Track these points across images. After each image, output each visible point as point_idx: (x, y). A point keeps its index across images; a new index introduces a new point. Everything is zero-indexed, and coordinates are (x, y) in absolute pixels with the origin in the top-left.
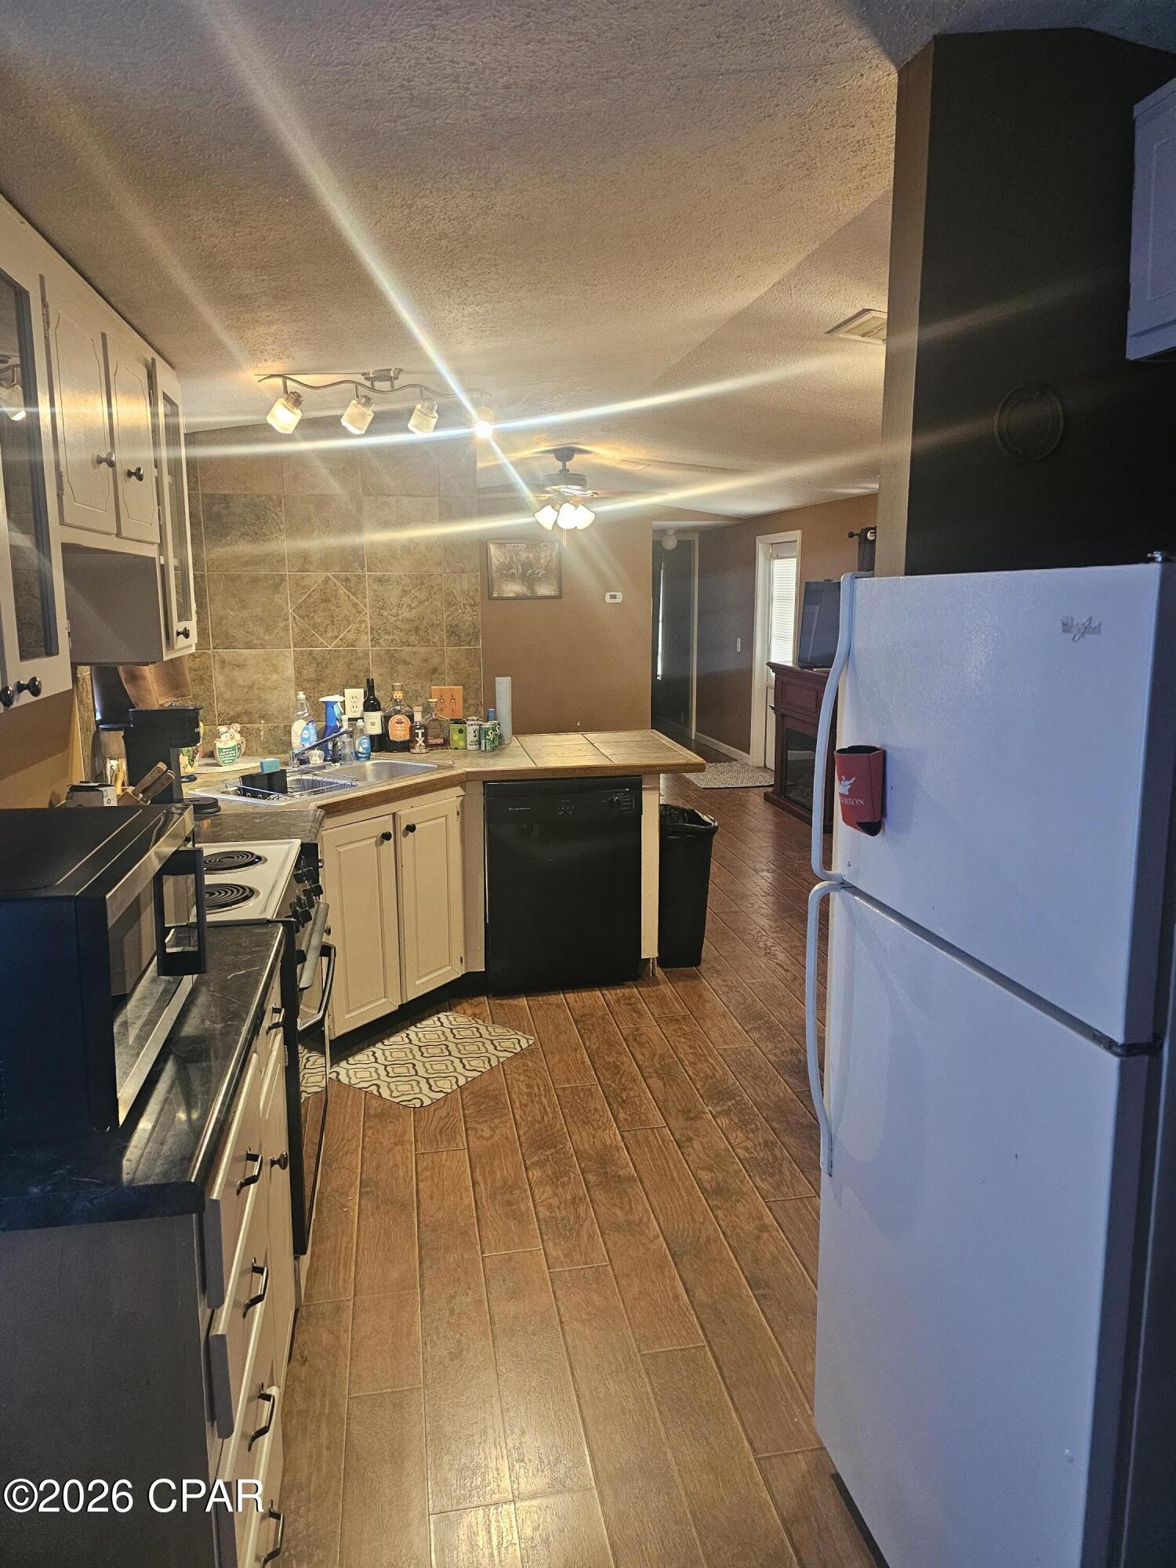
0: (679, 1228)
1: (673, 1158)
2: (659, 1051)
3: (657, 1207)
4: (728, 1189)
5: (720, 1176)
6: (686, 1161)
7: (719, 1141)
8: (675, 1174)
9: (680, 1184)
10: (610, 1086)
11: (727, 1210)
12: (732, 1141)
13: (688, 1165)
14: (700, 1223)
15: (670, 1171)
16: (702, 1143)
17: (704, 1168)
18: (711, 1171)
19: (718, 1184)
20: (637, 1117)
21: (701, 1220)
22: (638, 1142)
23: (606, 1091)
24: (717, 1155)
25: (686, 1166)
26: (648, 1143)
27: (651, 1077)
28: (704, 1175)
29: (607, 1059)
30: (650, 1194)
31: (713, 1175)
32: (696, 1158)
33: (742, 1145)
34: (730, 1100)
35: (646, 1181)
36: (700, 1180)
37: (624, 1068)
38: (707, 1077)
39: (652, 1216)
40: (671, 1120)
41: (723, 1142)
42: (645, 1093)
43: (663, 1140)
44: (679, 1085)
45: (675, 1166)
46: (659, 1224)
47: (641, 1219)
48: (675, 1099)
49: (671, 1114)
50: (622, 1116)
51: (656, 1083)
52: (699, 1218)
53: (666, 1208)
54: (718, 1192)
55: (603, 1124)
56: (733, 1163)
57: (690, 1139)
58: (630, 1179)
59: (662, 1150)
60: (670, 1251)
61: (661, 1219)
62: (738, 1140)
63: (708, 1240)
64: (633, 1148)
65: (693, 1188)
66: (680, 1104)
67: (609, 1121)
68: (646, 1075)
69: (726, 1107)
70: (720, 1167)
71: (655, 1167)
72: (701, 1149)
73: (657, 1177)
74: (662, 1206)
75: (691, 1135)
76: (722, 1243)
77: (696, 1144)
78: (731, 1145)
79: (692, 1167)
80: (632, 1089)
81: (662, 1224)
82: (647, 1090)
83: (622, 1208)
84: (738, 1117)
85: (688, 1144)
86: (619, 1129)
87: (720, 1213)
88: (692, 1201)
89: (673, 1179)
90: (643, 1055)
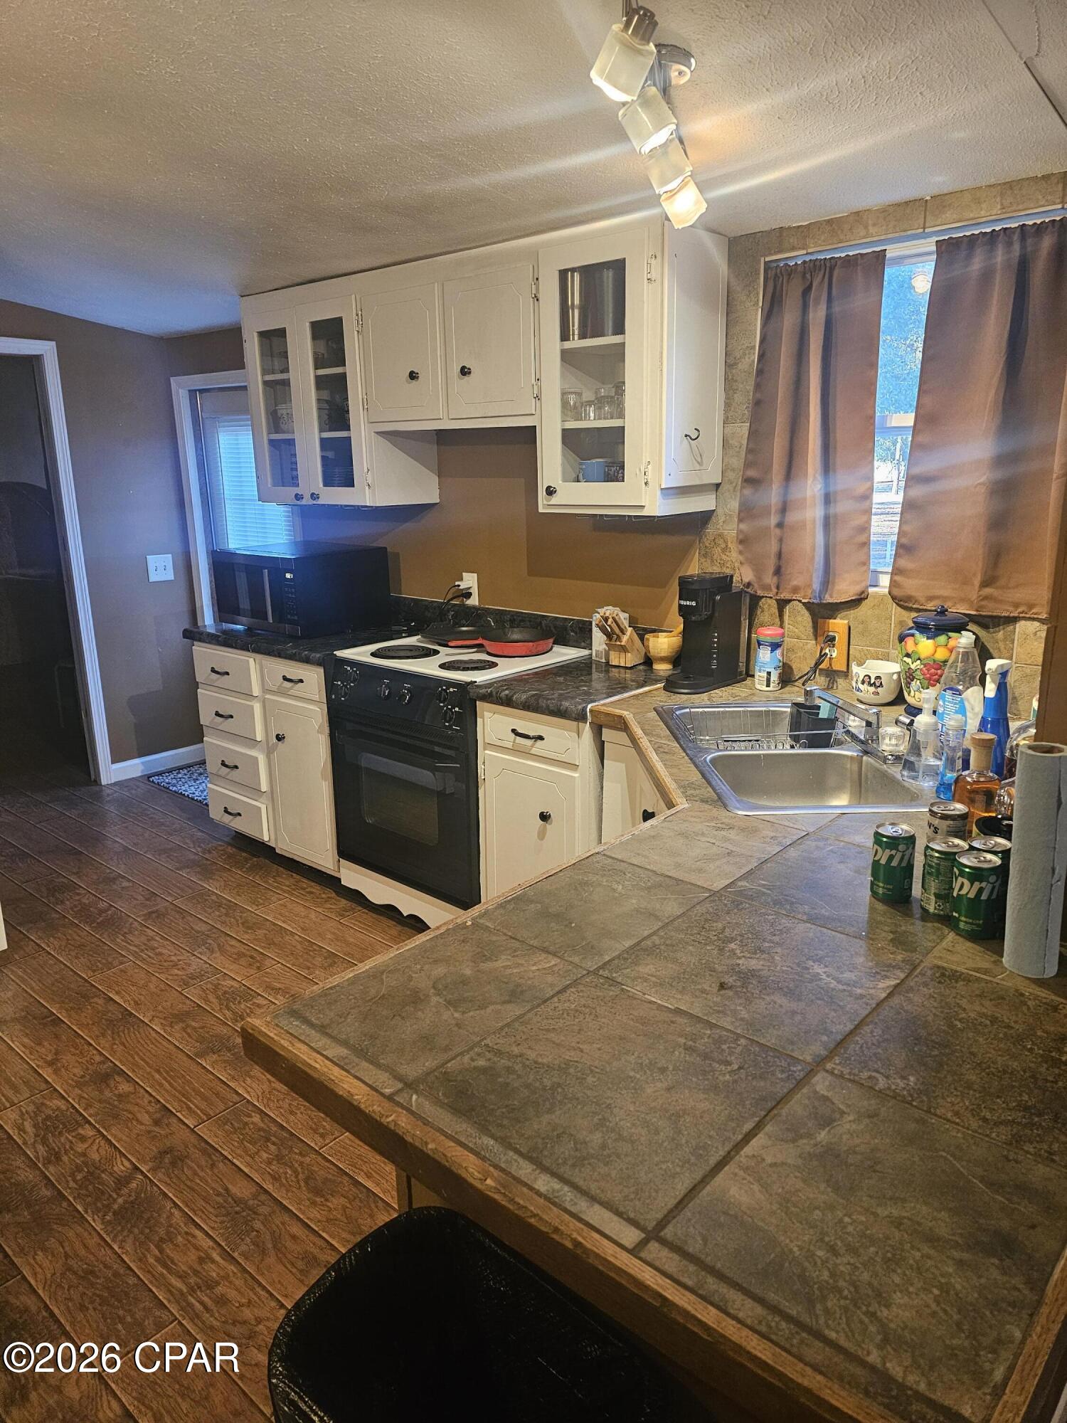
0: (134, 1033)
1: (167, 1091)
2: (271, 1259)
3: (161, 1041)
4: (95, 1083)
5: (107, 1094)
6: (151, 1095)
7: (120, 1135)
8: (157, 1076)
9: (148, 1069)
10: (301, 1154)
11: (92, 1064)
12: (103, 1142)
13: (147, 1091)
14: (115, 1044)
15: (165, 1079)
16: (142, 1124)
17: (128, 1094)
18: (120, 1095)
19: (108, 1085)
20: (236, 1125)
21: (115, 1046)
22: (217, 1095)
23: (300, 1145)
24: (116, 1117)
25: (148, 1089)
26: (204, 1098)
27: (255, 1197)
28: (125, 1087)
29: (343, 1200)
30: (175, 1050)
31: (116, 1092)
32: (141, 1102)
33: (90, 1141)
34: (121, 1207)
35: (185, 1059)
36: (128, 1082)
37: (305, 1194)
38: (170, 1238)
39: (163, 1033)
40: (193, 1139)
41: (115, 1137)
42: (248, 1165)
43: (189, 1108)
44: (205, 1200)
45: (161, 1085)
46: (153, 1029)
47: (172, 1027)
48: (201, 1174)
49: (195, 1147)
50: (256, 1118)
51: (240, 1189)
52: (119, 1048)
53: (153, 1043)
54: (104, 1077)
55: (269, 1099)
56: (97, 1114)
57: (157, 1123)
58: (201, 1054)
59: (183, 1095)
60: (135, 1016)
61: (154, 1034)
62: (95, 1147)
63: (103, 1035)
64: (220, 1088)
65: (134, 1071)
66: (190, 1168)
67: (267, 1105)
68: (263, 1197)
69: (125, 1191)
70: (109, 1104)
71: (183, 1076)
72: (139, 1116)
73: (175, 1066)
74: (157, 1044)
75: (157, 1129)
76: (91, 1037)
77: (146, 1118)
78: (104, 1136)
79: (142, 1091)
80: (269, 1163)
81: (151, 1030)
82: (246, 1170)
83: (194, 1028)
84: (103, 1184)
85: (158, 1115)
86: (248, 1101)
87: (98, 1058)
88: (130, 1058)
89: (158, 1071)
90: (294, 1237)
